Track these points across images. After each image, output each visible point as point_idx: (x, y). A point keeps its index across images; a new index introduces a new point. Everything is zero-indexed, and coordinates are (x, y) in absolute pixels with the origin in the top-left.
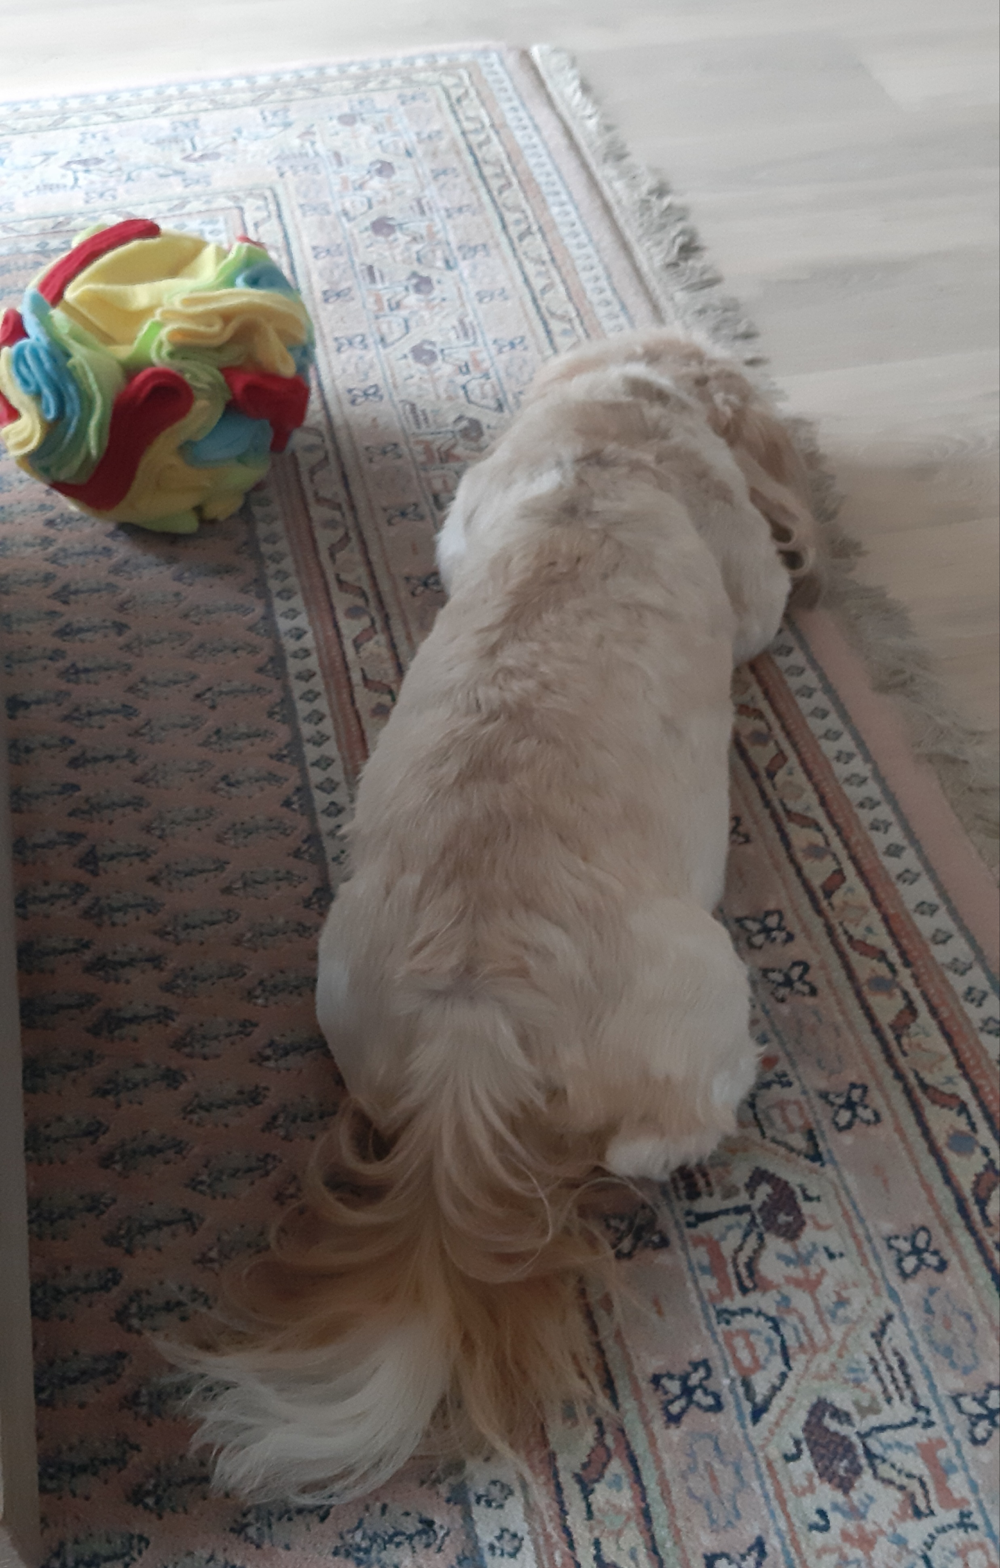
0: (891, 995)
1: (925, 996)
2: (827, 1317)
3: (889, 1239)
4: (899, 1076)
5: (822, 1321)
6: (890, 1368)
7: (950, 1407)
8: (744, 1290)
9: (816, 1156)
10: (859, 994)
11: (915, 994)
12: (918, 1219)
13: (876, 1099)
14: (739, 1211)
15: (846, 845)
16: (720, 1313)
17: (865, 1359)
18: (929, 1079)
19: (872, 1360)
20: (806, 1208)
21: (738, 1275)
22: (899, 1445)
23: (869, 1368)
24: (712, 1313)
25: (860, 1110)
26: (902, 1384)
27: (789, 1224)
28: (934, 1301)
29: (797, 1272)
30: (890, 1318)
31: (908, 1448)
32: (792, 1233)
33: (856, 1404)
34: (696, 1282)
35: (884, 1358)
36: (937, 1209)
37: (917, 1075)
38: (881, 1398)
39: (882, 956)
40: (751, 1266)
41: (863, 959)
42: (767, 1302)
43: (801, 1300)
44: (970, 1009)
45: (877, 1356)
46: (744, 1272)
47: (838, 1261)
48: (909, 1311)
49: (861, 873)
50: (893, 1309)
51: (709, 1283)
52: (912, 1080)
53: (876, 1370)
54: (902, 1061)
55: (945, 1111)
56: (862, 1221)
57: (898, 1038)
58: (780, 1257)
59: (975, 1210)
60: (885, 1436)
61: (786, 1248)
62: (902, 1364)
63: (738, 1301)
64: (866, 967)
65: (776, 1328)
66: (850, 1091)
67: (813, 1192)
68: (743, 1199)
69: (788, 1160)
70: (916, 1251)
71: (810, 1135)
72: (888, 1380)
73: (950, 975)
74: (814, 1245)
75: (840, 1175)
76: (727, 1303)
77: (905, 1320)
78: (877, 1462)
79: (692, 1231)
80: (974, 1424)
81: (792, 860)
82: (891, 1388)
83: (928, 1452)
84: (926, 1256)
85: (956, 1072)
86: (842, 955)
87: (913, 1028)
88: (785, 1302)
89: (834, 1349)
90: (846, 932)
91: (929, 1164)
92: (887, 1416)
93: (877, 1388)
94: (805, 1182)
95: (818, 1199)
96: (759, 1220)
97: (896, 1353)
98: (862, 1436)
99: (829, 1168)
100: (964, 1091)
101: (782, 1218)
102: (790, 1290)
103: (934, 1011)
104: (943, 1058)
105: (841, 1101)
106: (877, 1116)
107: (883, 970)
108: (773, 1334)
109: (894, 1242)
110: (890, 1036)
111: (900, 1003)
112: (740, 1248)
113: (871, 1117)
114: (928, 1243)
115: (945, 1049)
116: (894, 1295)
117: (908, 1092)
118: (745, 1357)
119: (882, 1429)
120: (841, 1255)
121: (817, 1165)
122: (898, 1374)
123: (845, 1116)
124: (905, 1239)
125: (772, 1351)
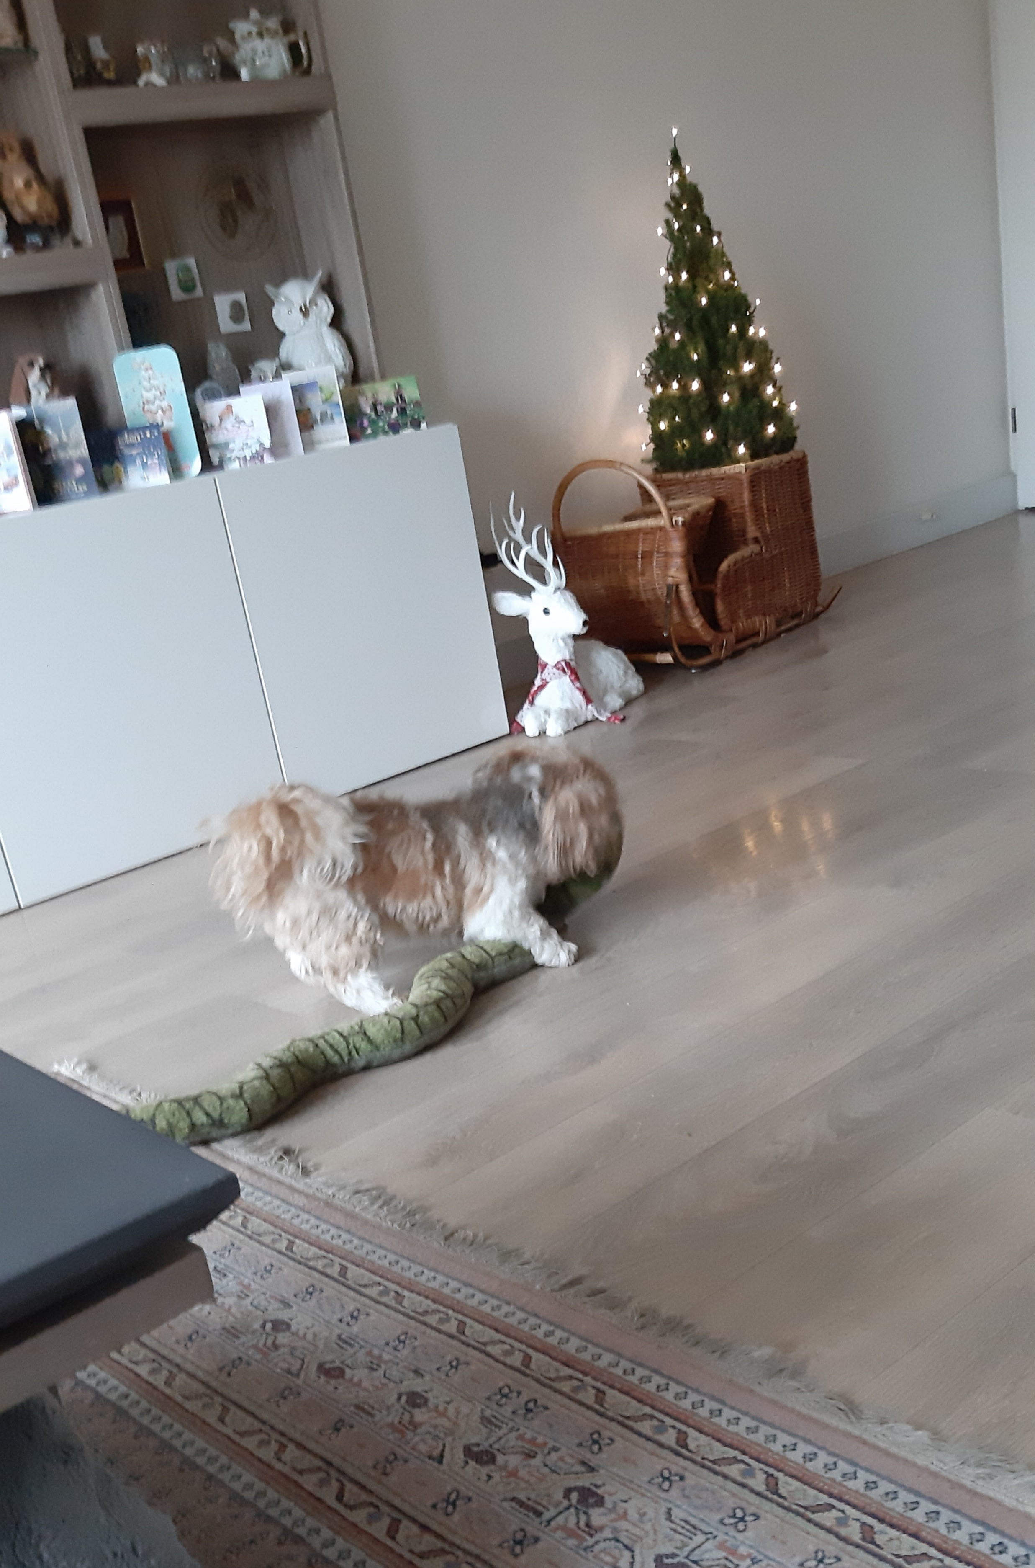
0: (586, 1390)
1: (604, 1383)
2: (639, 1524)
3: (649, 1482)
4: (612, 1419)
5: (639, 1527)
6: (683, 1527)
7: (721, 1527)
8: (591, 1536)
9: (592, 1469)
10: (570, 1398)
11: (599, 1385)
12: (659, 1468)
13: (606, 1434)
14: (568, 1508)
15: (521, 1342)
16: (585, 1549)
17: (669, 1531)
18: (627, 1414)
19: (672, 1529)
20: (600, 1491)
21: (583, 1531)
22: (706, 1551)
23: (672, 1532)
24: (582, 1552)
25: (601, 1442)
26: (693, 1530)
27: (596, 1502)
28: (687, 1492)
29: (613, 1516)
30: (670, 1509)
31: (711, 1551)
32: (600, 1502)
33: (677, 1548)
34: (564, 1545)
35: (678, 1525)
36: (665, 1459)
37: (622, 1416)
38: (686, 1540)
39: (571, 1377)
40: (588, 1525)
41: (563, 1383)
42: (607, 1533)
43: (623, 1525)
44: (631, 1378)
45: (674, 1526)
46: (587, 1529)
47: (630, 1502)
48: (679, 1503)
49: (536, 1349)
50: (670, 1505)
51: (572, 1542)
52: (621, 1419)
53: (675, 1531)
54: (610, 1414)
55: (645, 1422)
56: (631, 1482)
57: (602, 1406)
58: (600, 1515)
59: (684, 1451)
60: (697, 1552)
61: (601, 1510)
62: (687, 1522)
63: (590, 1541)
64: (566, 1387)
65: (617, 1540)
66: (592, 1438)
67: (599, 1483)
68: (565, 1503)
69: (578, 1478)
70: (665, 1479)
71: (583, 1463)
72: (683, 1531)
73: (611, 1370)
74: (615, 1502)
75: (608, 1470)
76: (585, 1544)
77: (678, 1507)
78: (701, 1563)
79: (550, 1527)
80: (736, 1527)
81: (497, 1361)
82: (688, 1534)
83: (721, 1546)
84: (673, 1478)
85: (639, 1405)
86: (550, 1387)
87: (607, 1398)
88: (615, 1530)
89: (651, 1533)
90: (546, 1378)
91: (650, 1445)
92: (693, 1545)
93: (681, 1537)
94: (593, 1482)
95: (604, 1485)
96: (579, 1507)
97: (681, 1520)
98: (687, 1557)
99: (602, 1471)
100: (648, 1410)
101: (591, 1501)
102: (615, 1524)
103: (612, 1387)
104: (629, 1403)
105: (590, 1443)
106: (612, 1440)
107: (575, 1383)
108: (617, 1544)
109: (653, 1482)
110: (597, 1407)
111: (592, 1392)
112: (578, 1522)
113: (609, 1442)
114: (670, 1473)
115: (628, 1399)
116: (665, 1500)
117: (620, 1423)
118: (608, 1559)
119: (693, 1550)
120: (630, 1499)
121: (595, 1473)
122: (688, 1527)
123: (596, 1448)
124: (658, 1477)
125: (620, 1549)
